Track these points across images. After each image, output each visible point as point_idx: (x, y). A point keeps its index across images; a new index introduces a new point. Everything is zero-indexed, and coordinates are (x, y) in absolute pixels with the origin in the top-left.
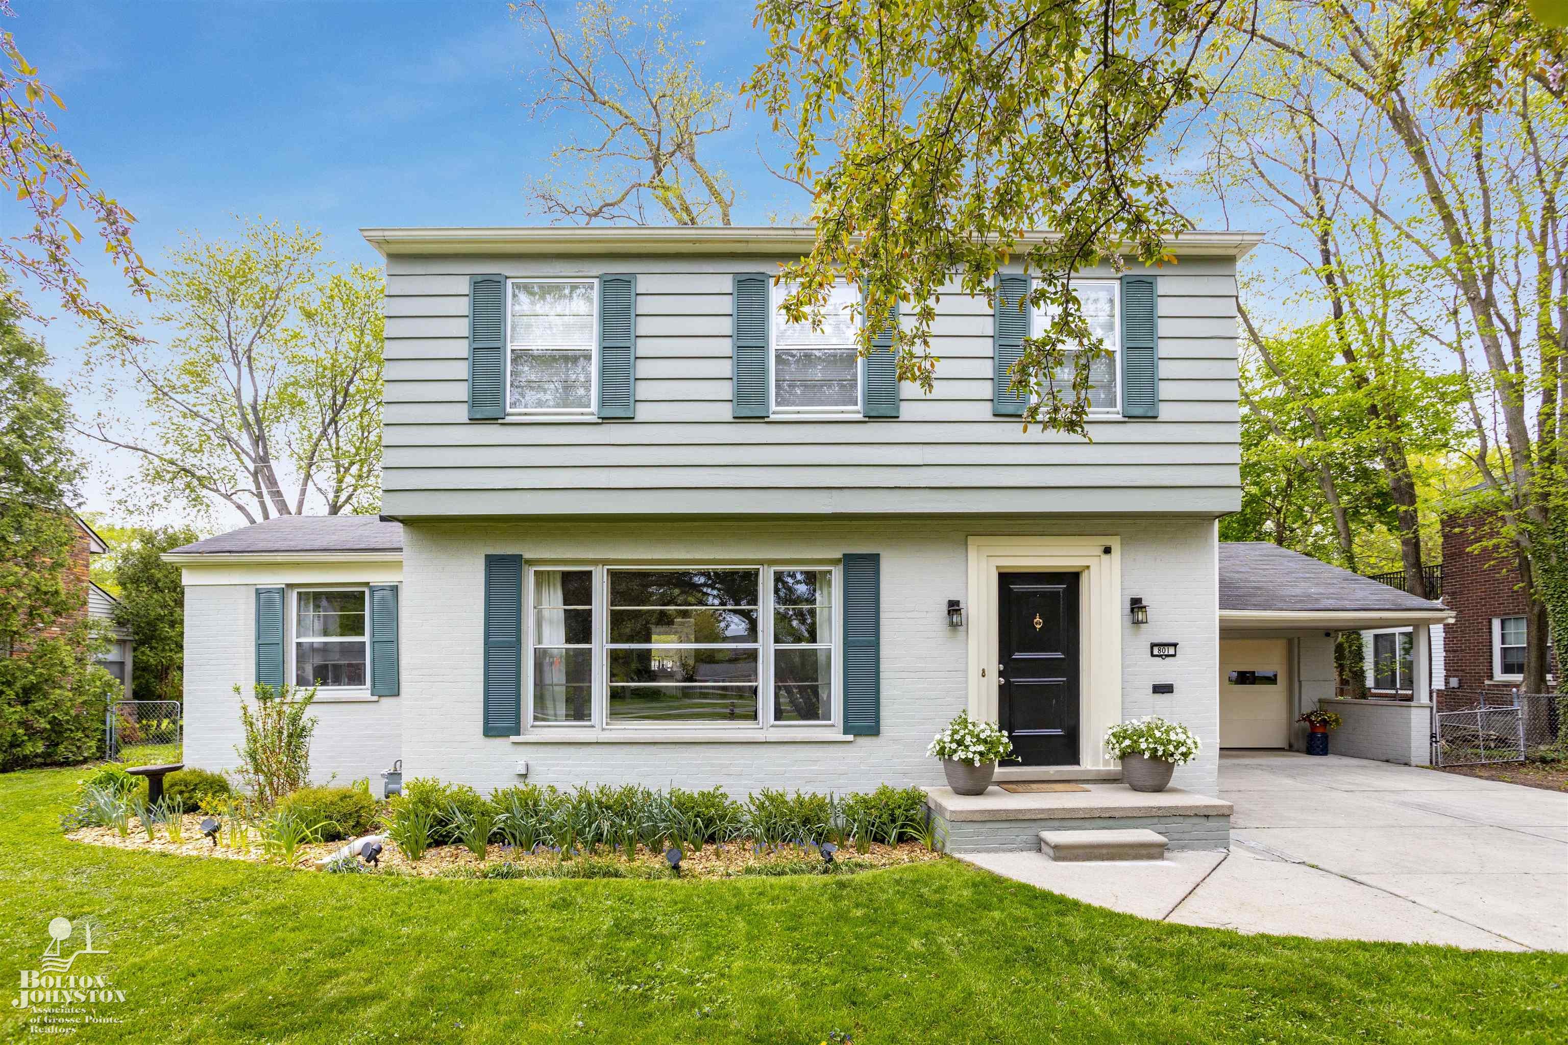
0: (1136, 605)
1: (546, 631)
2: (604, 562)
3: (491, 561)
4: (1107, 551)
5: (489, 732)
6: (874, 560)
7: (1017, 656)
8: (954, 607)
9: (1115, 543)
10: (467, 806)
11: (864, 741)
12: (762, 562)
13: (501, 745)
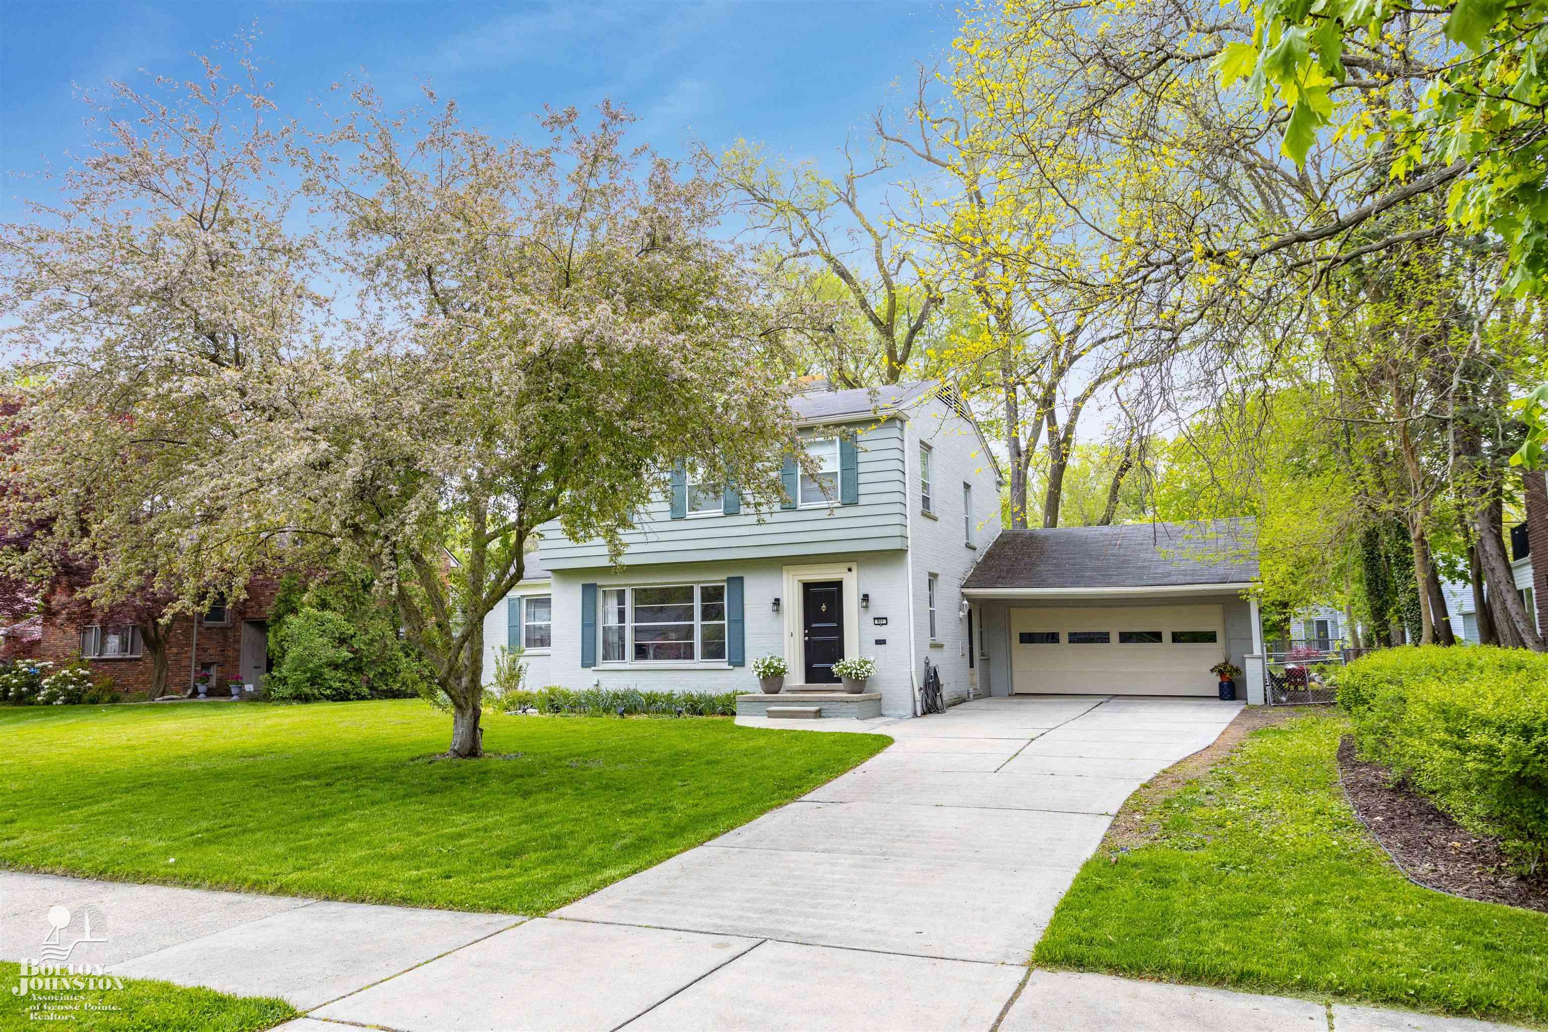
0: (866, 598)
1: (610, 617)
2: (630, 585)
3: (585, 587)
4: (850, 570)
5: (584, 665)
6: (741, 579)
7: (814, 625)
8: (777, 602)
9: (854, 566)
10: (566, 696)
11: (737, 669)
12: (695, 582)
13: (588, 671)
